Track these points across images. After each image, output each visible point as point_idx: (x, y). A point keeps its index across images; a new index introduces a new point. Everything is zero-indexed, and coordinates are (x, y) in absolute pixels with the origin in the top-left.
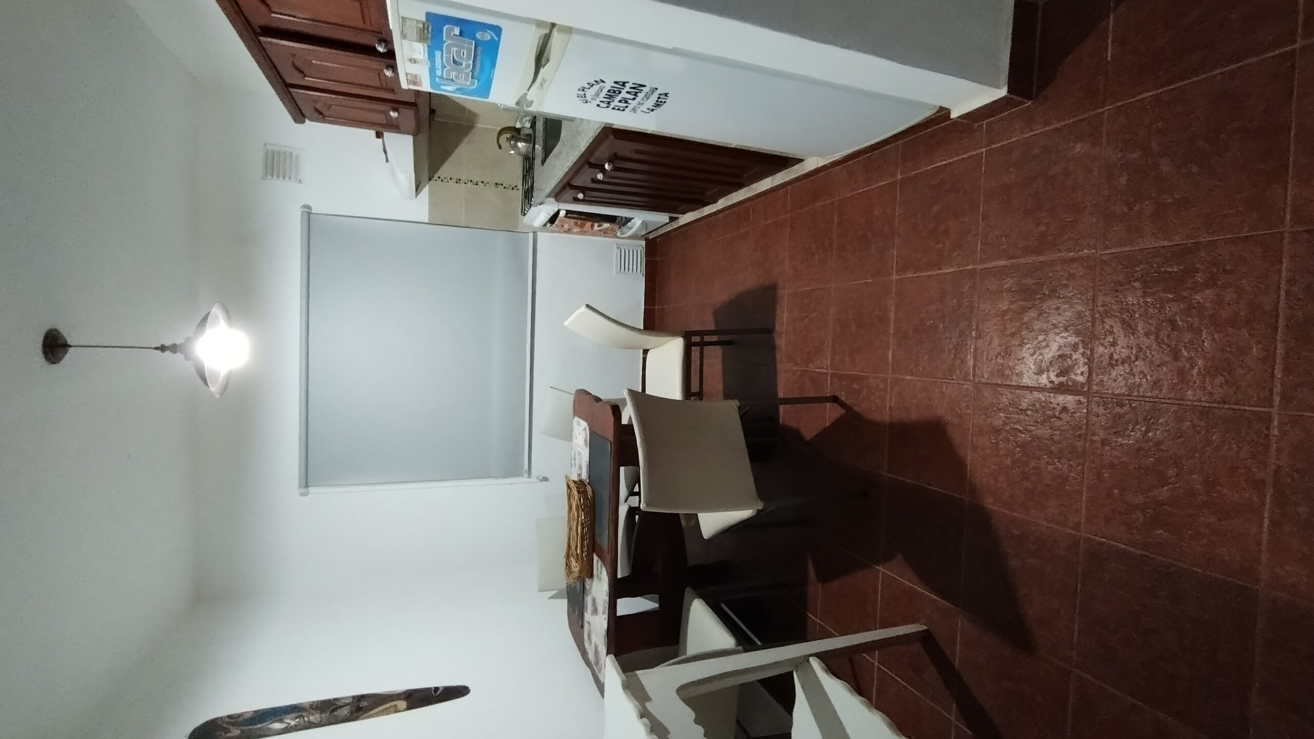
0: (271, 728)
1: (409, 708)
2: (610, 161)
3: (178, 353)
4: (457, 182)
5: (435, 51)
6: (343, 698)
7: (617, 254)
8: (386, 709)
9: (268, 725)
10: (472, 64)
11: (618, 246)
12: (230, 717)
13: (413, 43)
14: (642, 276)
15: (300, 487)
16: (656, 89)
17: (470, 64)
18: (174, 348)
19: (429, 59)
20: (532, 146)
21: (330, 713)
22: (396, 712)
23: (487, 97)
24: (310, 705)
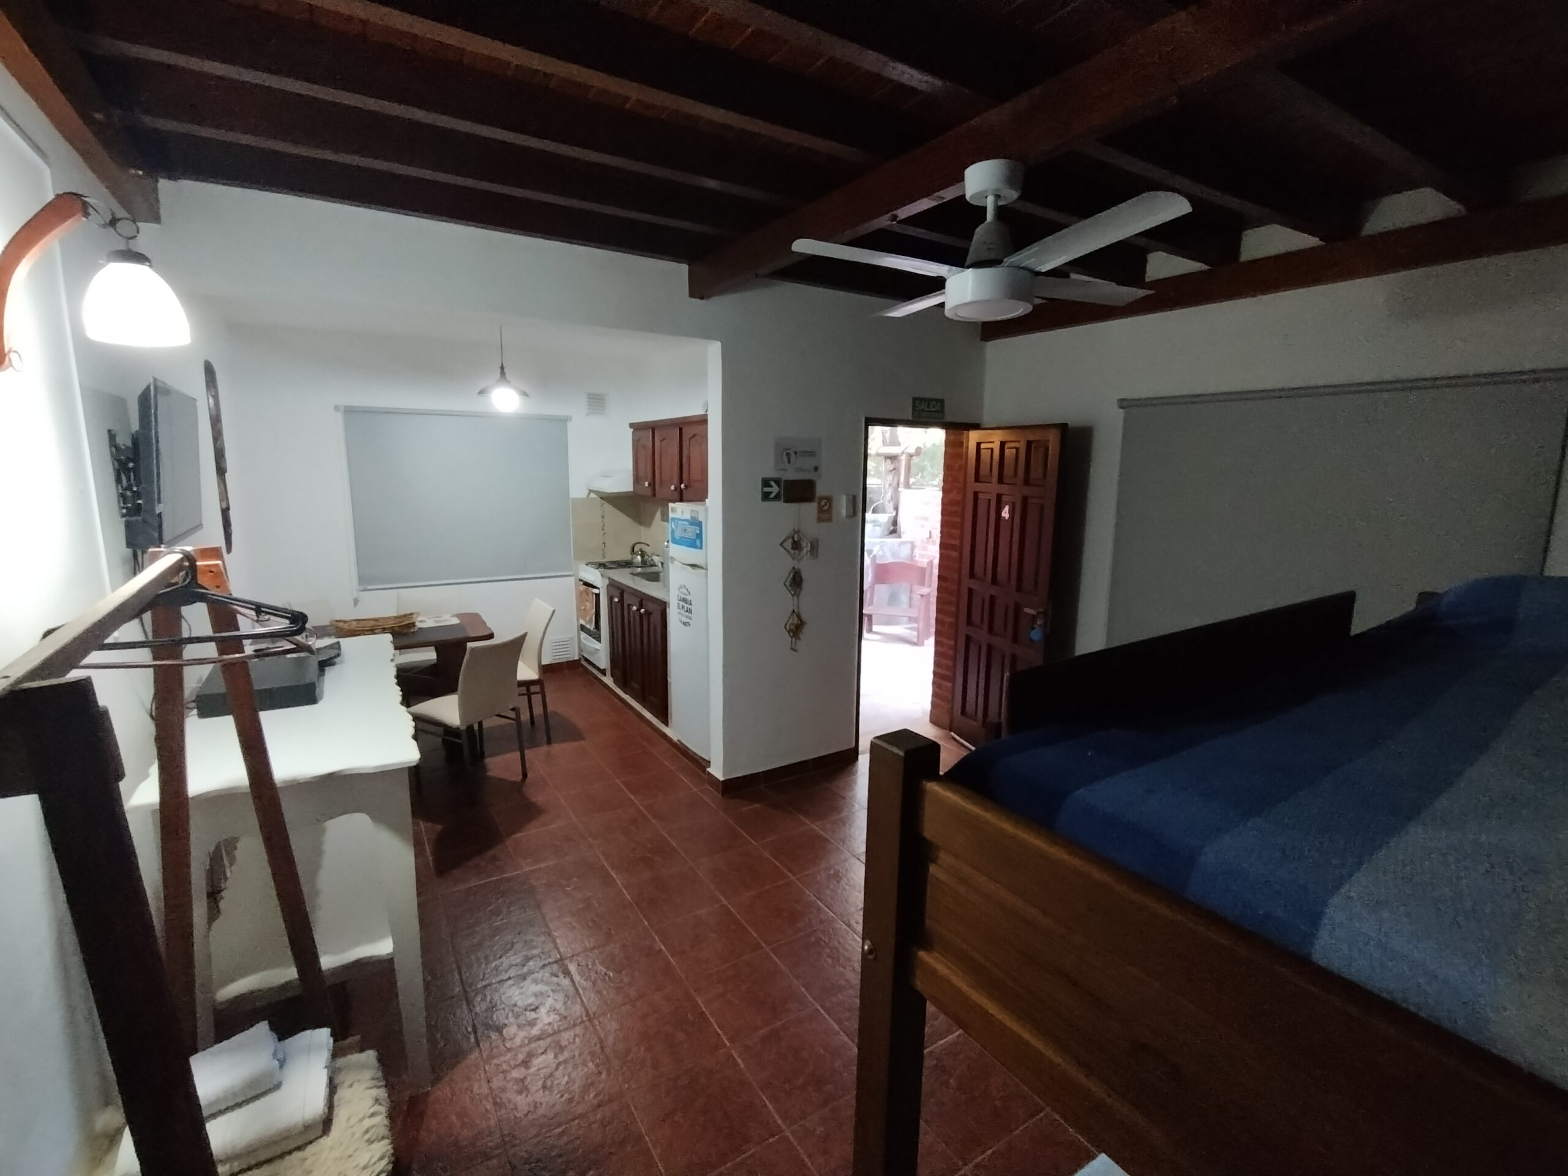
2: (646, 611)
3: (499, 376)
4: (602, 515)
11: (570, 638)
13: (689, 512)
16: (692, 620)
18: (503, 375)
20: (640, 565)
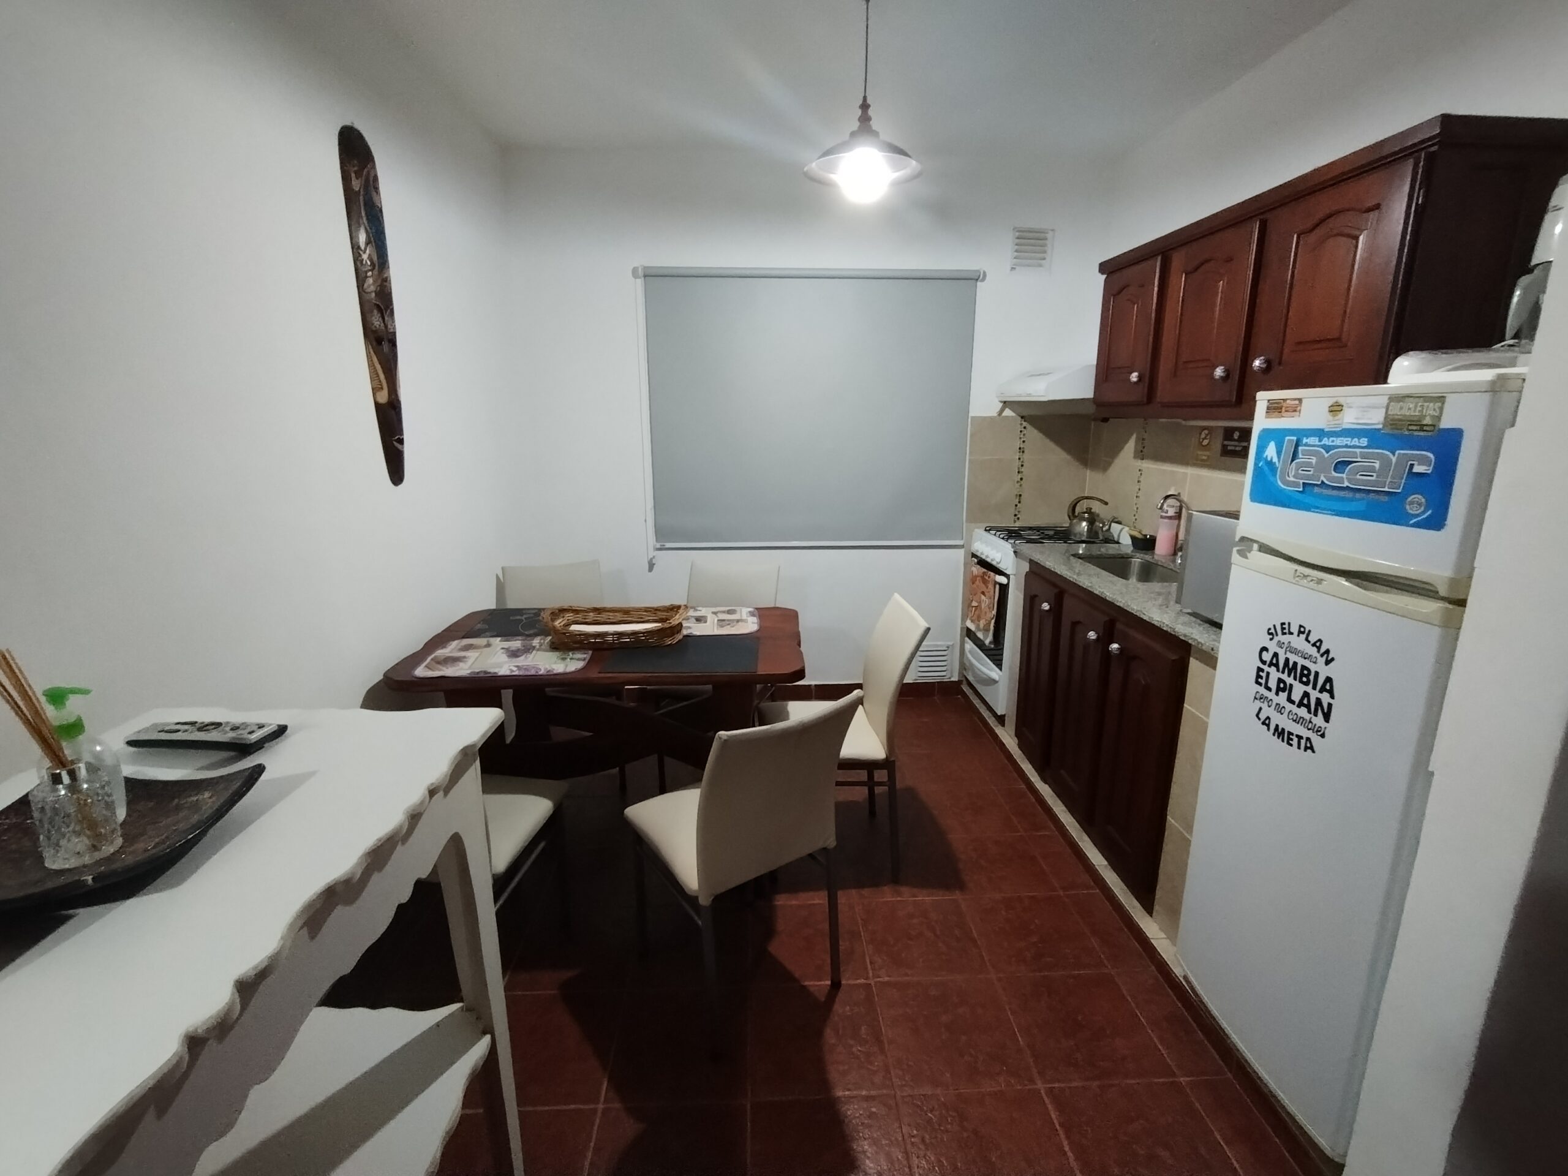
0: (360, 230)
1: (378, 406)
2: (1122, 650)
3: (858, 124)
4: (1020, 448)
5: (1366, 437)
6: (393, 322)
7: (941, 646)
8: (378, 376)
9: (365, 225)
10: (1345, 485)
11: (950, 647)
12: (376, 178)
13: (1384, 410)
14: (914, 678)
15: (645, 268)
16: (1323, 736)
17: (1343, 484)
18: (865, 119)
19: (1343, 429)
20: (1085, 538)
21: (375, 304)
22: (373, 389)
23: (1254, 498)
24: (387, 278)
